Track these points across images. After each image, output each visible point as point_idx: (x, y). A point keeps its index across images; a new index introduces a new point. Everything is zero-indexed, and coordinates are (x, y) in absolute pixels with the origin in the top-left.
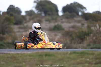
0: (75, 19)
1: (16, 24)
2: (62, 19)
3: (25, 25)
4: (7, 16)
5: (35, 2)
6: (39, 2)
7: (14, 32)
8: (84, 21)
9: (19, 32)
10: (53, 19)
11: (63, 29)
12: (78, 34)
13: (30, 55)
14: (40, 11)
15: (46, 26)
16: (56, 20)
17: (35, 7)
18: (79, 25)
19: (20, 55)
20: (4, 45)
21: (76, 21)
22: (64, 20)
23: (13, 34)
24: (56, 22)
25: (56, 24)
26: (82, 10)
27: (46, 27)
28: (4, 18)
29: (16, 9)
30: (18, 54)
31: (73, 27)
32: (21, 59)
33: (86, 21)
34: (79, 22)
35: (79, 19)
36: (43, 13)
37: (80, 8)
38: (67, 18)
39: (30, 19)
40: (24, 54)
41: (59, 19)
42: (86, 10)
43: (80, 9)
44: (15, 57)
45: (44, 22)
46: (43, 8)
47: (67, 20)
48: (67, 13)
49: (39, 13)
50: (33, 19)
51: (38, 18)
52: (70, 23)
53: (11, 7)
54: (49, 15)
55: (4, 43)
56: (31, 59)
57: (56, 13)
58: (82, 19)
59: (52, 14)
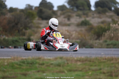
0: (107, 14)
2: (93, 15)
10: (84, 14)
14: (72, 6)
16: (87, 15)
17: (67, 2)
21: (107, 17)
22: (95, 15)
24: (87, 17)
27: (76, 22)
29: (48, 4)
31: (103, 22)
34: (111, 17)
35: (111, 14)
38: (99, 13)
39: (61, 14)
41: (90, 14)
43: (113, 4)
45: (75, 17)
46: (75, 3)
47: (98, 15)
48: (99, 8)
49: (71, 8)
50: (63, 14)
52: (100, 18)
53: (44, 2)
54: (81, 10)
55: (20, 39)
57: (88, 8)
58: (114, 14)
59: (84, 9)
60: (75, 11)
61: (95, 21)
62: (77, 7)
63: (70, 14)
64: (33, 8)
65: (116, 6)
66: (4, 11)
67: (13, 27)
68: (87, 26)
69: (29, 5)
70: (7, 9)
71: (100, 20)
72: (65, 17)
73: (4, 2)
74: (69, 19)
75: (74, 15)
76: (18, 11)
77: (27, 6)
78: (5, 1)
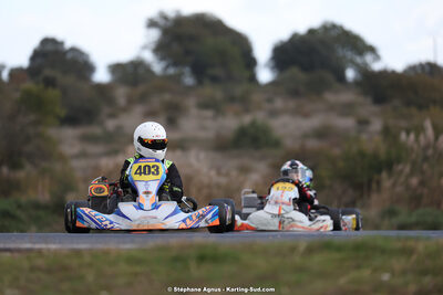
0: (330, 97)
1: (71, 120)
2: (270, 100)
3: (111, 124)
4: (29, 85)
5: (152, 24)
6: (169, 24)
7: (62, 158)
8: (367, 108)
9: (83, 155)
10: (232, 99)
11: (276, 144)
12: (341, 164)
13: (132, 260)
14: (175, 64)
15: (203, 128)
16: (244, 103)
17: (153, 46)
18: (347, 123)
19: (87, 259)
20: (18, 213)
21: (332, 108)
22: (279, 103)
23: (58, 167)
24: (247, 111)
25: (247, 119)
26: (358, 60)
27: (202, 134)
28: (17, 95)
29: (69, 56)
30: (78, 253)
31: (322, 133)
32: (90, 277)
33: (376, 109)
34: (346, 110)
35: (346, 97)
36: (187, 70)
37: (352, 50)
38: (294, 93)
39: (131, 101)
40: (106, 253)
41: (257, 97)
42: (377, 57)
43: (349, 54)
44: (65, 268)
45: (194, 111)
46: (187, 53)
47: (292, 104)
48: (294, 71)
49: (171, 71)
50: (143, 98)
51: (167, 97)
52: (306, 115)
53: (49, 47)
54: (215, 80)
55: (19, 206)
56: (136, 274)
57: (246, 74)
58: (361, 99)
59: (230, 78)
62: (200, 71)
65: (366, 64)
74: (172, 123)
75: (191, 102)
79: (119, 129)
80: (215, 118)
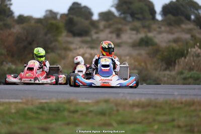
0: (183, 26)
2: (160, 28)
10: (144, 27)
14: (124, 13)
15: (130, 38)
16: (149, 29)
17: (115, 6)
21: (183, 31)
22: (163, 28)
24: (150, 31)
26: (196, 12)
27: (130, 41)
29: (83, 10)
31: (176, 41)
34: (189, 31)
35: (191, 26)
36: (129, 15)
38: (170, 24)
39: (105, 27)
41: (154, 26)
43: (192, 10)
45: (129, 31)
46: (129, 8)
47: (168, 29)
48: (170, 16)
49: (122, 16)
50: (109, 26)
52: (172, 33)
53: (76, 6)
54: (138, 19)
57: (151, 17)
58: (195, 27)
59: (144, 18)
60: (130, 22)
61: (163, 38)
62: (133, 15)
63: (120, 26)
64: (59, 16)
65: (199, 13)
66: (9, 21)
67: (25, 48)
68: (150, 47)
69: (51, 12)
70: (14, 17)
71: (171, 37)
72: (111, 32)
73: (8, 6)
74: (118, 36)
75: (128, 28)
76: (33, 22)
77: (48, 13)
78: (11, 4)
79: (98, 38)
80: (136, 34)
